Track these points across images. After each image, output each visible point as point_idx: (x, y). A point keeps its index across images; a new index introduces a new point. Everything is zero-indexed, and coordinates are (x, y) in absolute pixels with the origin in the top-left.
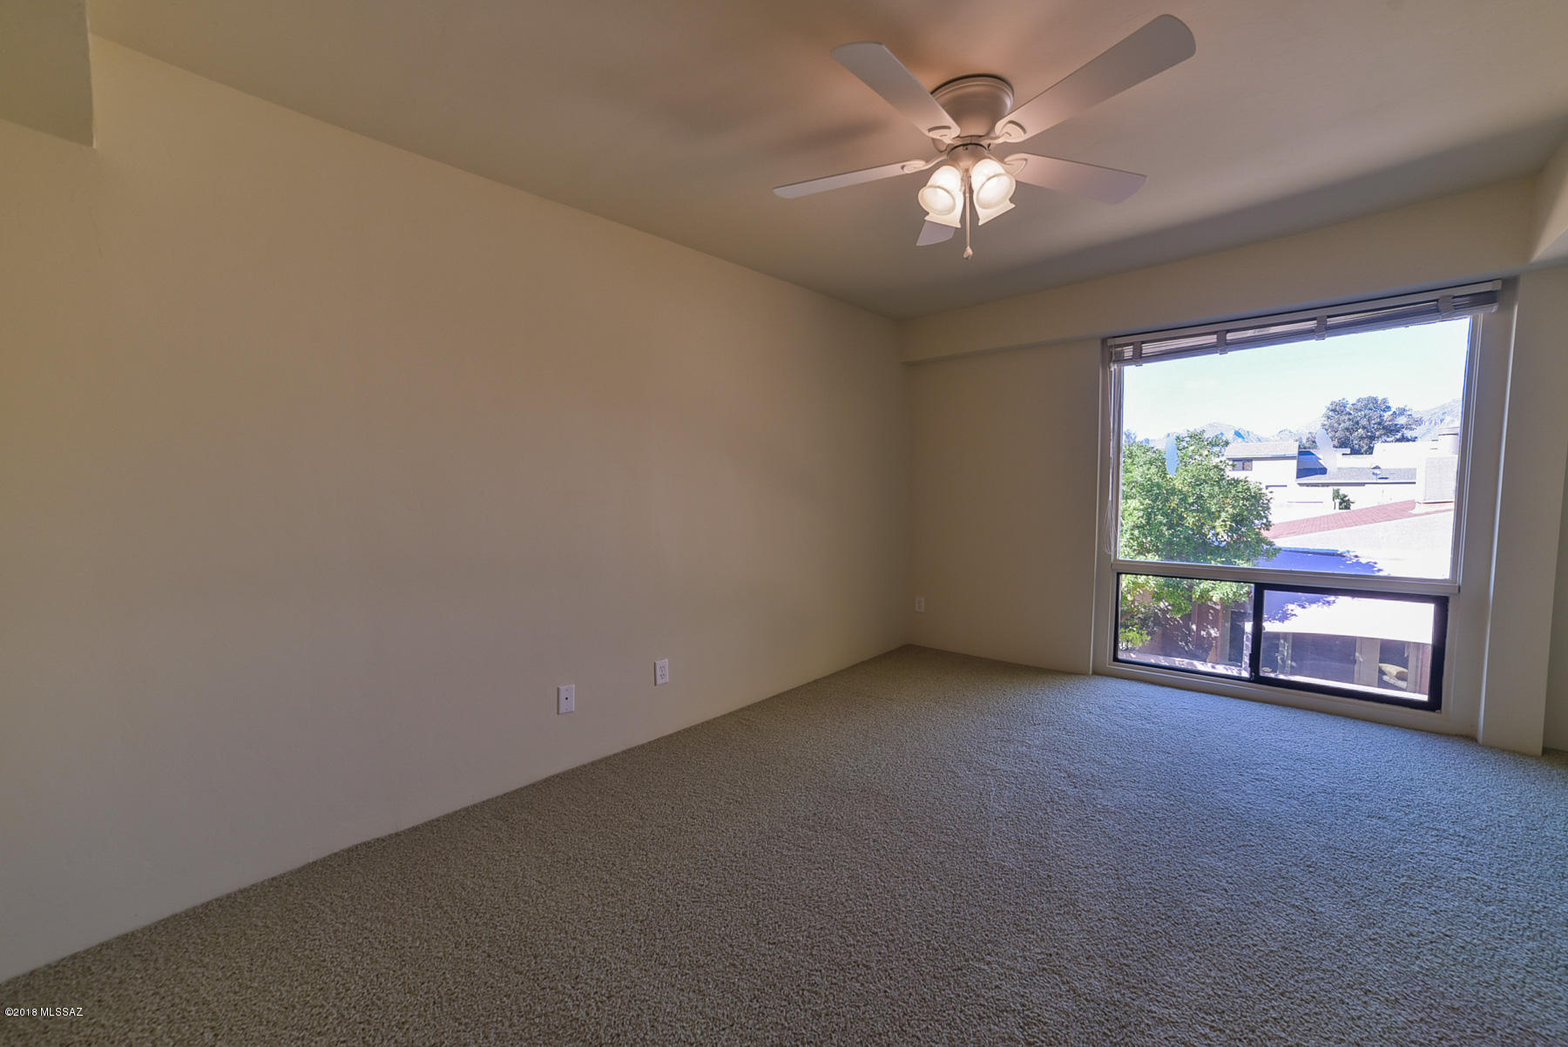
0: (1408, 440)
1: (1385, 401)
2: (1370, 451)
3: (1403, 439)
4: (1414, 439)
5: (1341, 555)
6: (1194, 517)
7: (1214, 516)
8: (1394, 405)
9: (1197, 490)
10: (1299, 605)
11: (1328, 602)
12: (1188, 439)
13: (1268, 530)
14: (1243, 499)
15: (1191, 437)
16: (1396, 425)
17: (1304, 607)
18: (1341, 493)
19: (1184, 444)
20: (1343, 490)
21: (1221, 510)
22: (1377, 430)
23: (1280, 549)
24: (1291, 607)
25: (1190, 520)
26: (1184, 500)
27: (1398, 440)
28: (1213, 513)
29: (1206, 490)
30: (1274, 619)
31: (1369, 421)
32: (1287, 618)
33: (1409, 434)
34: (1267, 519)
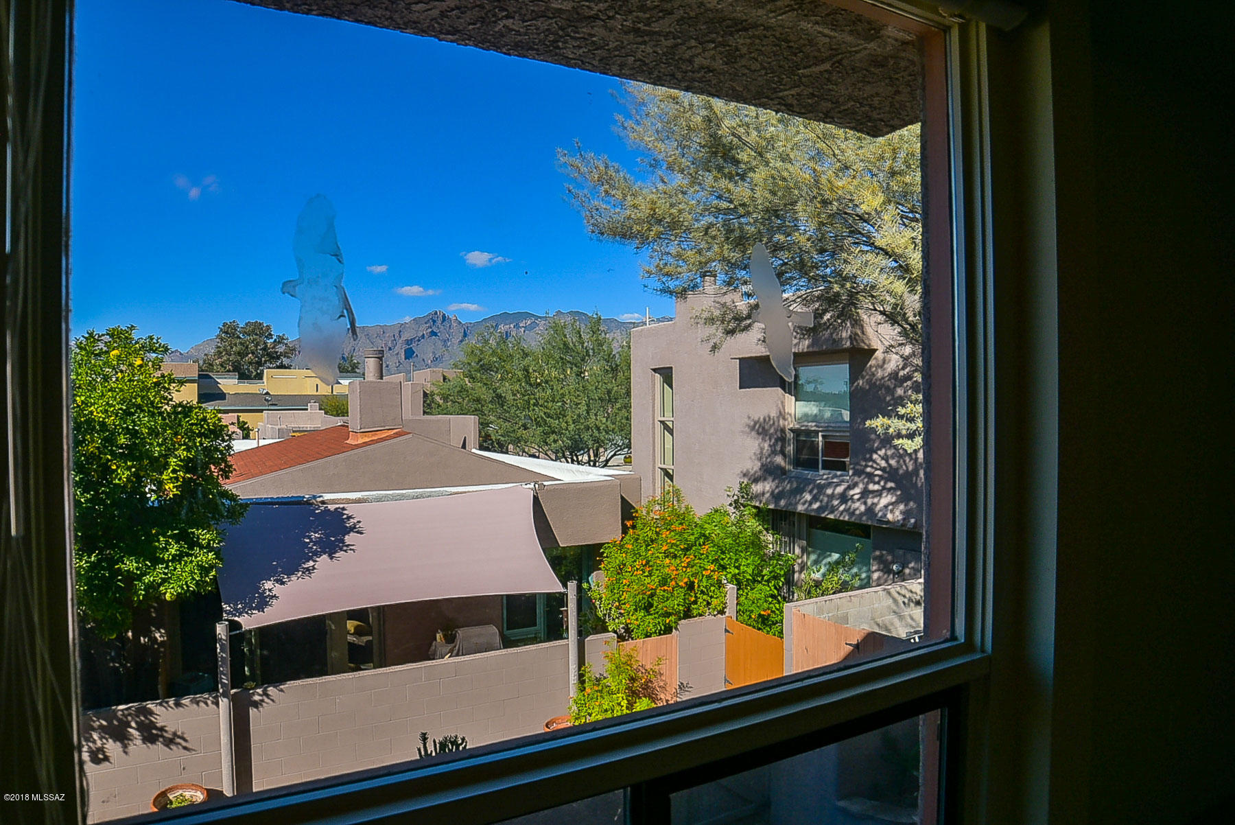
0: (286, 368)
1: (268, 327)
2: (259, 376)
3: (282, 367)
4: (289, 367)
5: (308, 503)
6: (129, 468)
7: (159, 465)
8: (275, 333)
9: (129, 422)
10: (277, 581)
11: (308, 569)
12: (107, 338)
13: (227, 477)
14: (200, 435)
15: (112, 336)
16: (277, 352)
17: (283, 583)
18: (241, 419)
19: (101, 345)
20: (244, 417)
21: (170, 452)
22: (263, 356)
23: (247, 505)
24: (268, 585)
25: (123, 475)
26: (110, 440)
27: (278, 367)
28: (157, 459)
29: (144, 421)
30: (252, 608)
31: (256, 346)
32: (266, 604)
33: (286, 361)
34: (226, 462)
